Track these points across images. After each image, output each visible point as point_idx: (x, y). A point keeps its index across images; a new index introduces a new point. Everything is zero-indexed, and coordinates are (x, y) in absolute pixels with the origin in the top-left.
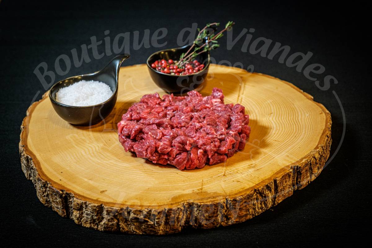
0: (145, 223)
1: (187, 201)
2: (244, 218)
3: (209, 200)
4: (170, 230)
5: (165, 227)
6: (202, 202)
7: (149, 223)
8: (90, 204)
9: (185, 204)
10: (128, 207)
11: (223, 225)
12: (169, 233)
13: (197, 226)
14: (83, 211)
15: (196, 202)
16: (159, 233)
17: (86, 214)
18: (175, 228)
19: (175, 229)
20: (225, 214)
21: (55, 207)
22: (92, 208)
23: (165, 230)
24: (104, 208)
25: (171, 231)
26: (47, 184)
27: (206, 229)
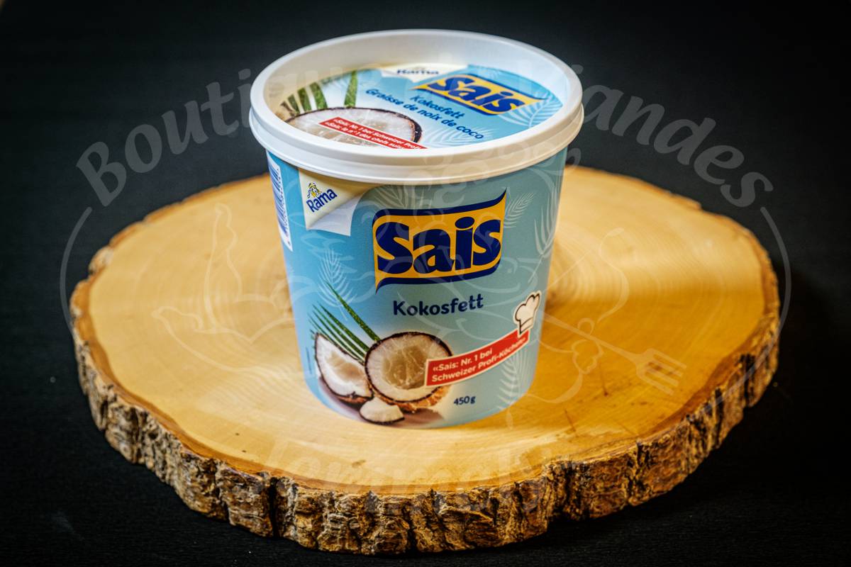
0: (474, 522)
1: (555, 459)
2: (672, 481)
3: (603, 451)
4: (526, 531)
5: (516, 524)
6: (588, 457)
7: (483, 521)
8: (341, 495)
9: (554, 468)
10: (432, 491)
11: (633, 504)
12: (525, 537)
13: (581, 512)
14: (324, 515)
15: (578, 460)
16: (503, 539)
17: (331, 521)
18: (537, 525)
19: (536, 528)
20: (637, 477)
21: (240, 517)
22: (348, 505)
23: (515, 532)
24: (378, 500)
25: (529, 533)
26: (213, 465)
27: (599, 518)
